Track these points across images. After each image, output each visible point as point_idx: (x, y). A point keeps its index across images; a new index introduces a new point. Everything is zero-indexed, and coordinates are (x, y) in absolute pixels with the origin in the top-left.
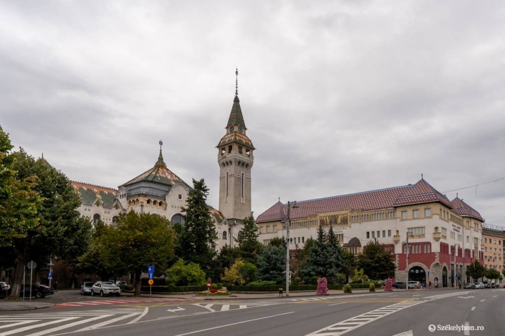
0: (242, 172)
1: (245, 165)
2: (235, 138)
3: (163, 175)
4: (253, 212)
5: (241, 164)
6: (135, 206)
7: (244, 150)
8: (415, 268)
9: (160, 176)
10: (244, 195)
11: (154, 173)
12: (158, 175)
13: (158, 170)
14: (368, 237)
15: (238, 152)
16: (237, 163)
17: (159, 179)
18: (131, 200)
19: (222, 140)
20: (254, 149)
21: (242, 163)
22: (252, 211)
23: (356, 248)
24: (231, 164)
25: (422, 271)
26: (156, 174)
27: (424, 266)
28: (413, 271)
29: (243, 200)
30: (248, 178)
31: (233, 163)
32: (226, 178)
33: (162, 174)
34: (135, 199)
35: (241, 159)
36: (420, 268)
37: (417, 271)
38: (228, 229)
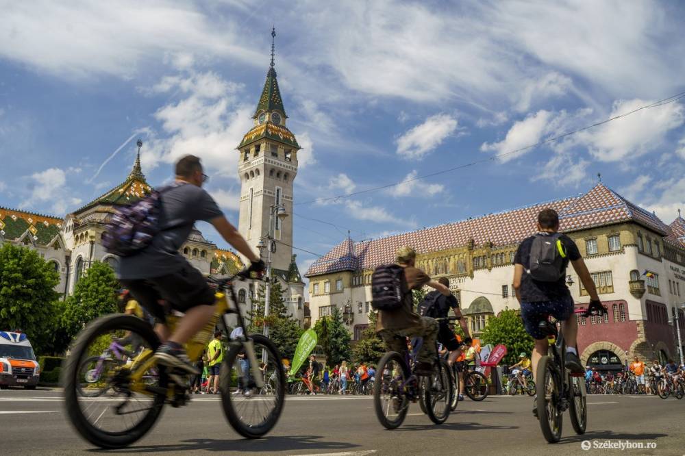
0: (276, 188)
1: (283, 175)
2: (266, 132)
3: (136, 193)
4: (295, 256)
5: (275, 174)
6: (83, 243)
7: (280, 151)
8: (599, 353)
9: (131, 194)
10: (279, 226)
11: (121, 190)
12: (127, 193)
13: (131, 185)
14: (505, 295)
15: (270, 154)
16: (268, 173)
17: (128, 198)
18: (79, 235)
19: (245, 136)
20: (299, 148)
21: (277, 171)
22: (293, 253)
23: (484, 317)
24: (259, 174)
25: (614, 359)
26: (124, 192)
27: (618, 351)
28: (595, 360)
29: (278, 234)
30: (288, 198)
31: (260, 173)
32: (250, 198)
33: (134, 192)
34: (84, 233)
35: (276, 165)
36: (610, 354)
37: (604, 360)
38: (248, 287)
